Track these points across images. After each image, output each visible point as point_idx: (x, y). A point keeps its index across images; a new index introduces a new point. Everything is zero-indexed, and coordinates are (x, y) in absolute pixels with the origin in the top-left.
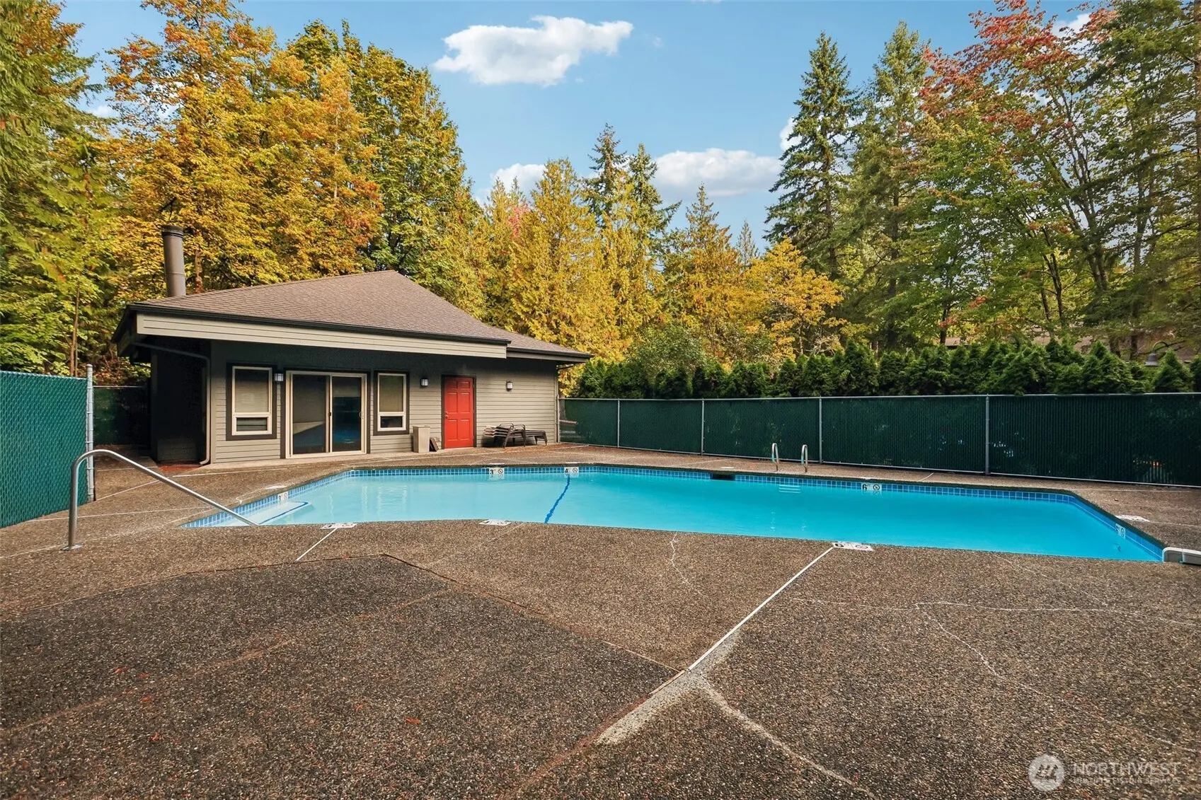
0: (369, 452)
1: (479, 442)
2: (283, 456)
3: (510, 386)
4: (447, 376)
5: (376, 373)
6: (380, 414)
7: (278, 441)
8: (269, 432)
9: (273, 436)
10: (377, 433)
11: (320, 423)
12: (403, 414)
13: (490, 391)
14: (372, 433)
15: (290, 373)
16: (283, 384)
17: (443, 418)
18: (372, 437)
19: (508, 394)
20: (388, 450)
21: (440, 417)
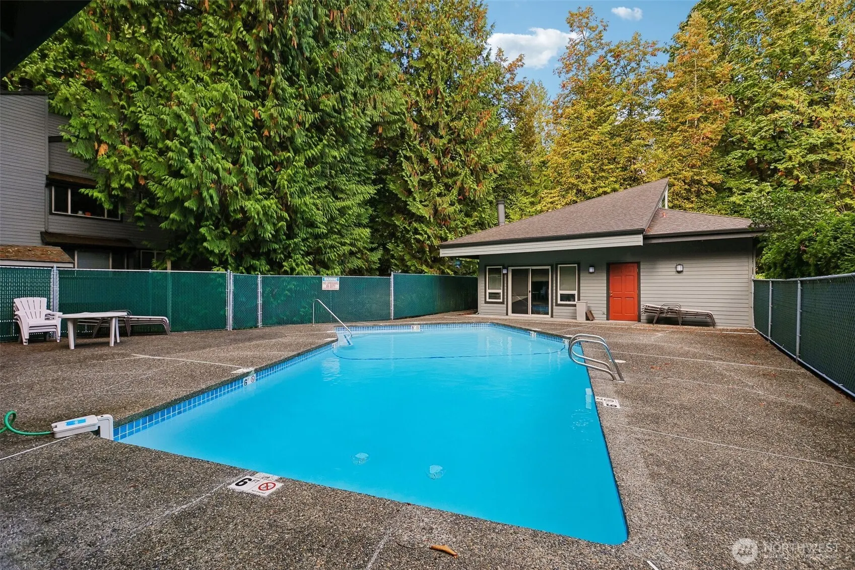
0: (552, 316)
1: (644, 317)
2: (507, 314)
3: (680, 268)
4: (613, 264)
5: (557, 265)
6: (560, 292)
7: (505, 305)
8: (501, 300)
9: (502, 303)
10: (557, 305)
11: (525, 297)
12: (576, 292)
13: (655, 274)
14: (554, 304)
15: (510, 268)
16: (507, 274)
17: (608, 297)
18: (554, 307)
19: (680, 276)
20: (566, 317)
21: (605, 295)
